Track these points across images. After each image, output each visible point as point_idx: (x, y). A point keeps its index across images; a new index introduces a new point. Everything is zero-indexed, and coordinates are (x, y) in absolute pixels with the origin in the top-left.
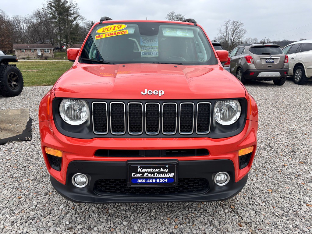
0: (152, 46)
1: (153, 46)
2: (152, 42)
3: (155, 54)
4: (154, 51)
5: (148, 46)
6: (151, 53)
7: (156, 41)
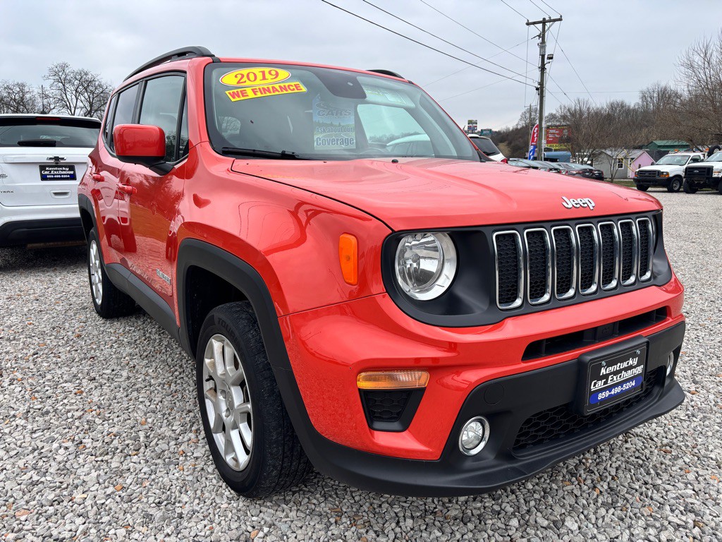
0: (340, 125)
1: (342, 124)
2: (341, 114)
3: (347, 142)
4: (345, 135)
5: (331, 125)
6: (337, 140)
7: (350, 114)
